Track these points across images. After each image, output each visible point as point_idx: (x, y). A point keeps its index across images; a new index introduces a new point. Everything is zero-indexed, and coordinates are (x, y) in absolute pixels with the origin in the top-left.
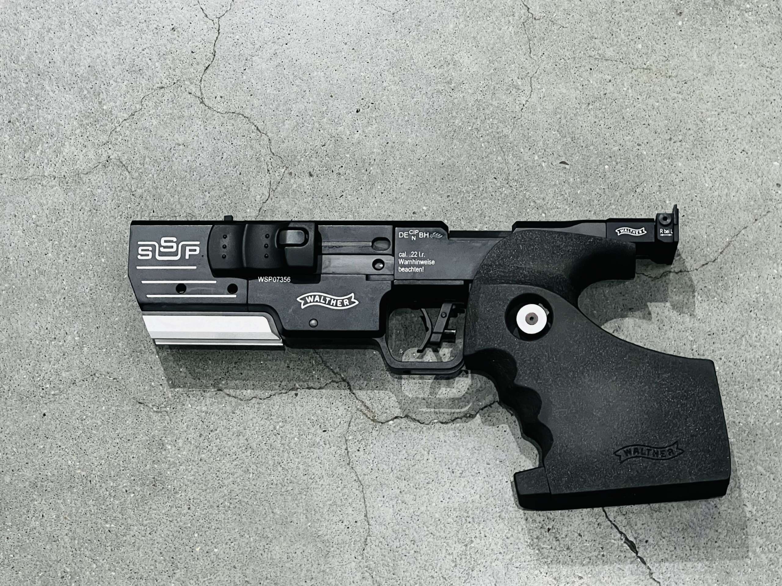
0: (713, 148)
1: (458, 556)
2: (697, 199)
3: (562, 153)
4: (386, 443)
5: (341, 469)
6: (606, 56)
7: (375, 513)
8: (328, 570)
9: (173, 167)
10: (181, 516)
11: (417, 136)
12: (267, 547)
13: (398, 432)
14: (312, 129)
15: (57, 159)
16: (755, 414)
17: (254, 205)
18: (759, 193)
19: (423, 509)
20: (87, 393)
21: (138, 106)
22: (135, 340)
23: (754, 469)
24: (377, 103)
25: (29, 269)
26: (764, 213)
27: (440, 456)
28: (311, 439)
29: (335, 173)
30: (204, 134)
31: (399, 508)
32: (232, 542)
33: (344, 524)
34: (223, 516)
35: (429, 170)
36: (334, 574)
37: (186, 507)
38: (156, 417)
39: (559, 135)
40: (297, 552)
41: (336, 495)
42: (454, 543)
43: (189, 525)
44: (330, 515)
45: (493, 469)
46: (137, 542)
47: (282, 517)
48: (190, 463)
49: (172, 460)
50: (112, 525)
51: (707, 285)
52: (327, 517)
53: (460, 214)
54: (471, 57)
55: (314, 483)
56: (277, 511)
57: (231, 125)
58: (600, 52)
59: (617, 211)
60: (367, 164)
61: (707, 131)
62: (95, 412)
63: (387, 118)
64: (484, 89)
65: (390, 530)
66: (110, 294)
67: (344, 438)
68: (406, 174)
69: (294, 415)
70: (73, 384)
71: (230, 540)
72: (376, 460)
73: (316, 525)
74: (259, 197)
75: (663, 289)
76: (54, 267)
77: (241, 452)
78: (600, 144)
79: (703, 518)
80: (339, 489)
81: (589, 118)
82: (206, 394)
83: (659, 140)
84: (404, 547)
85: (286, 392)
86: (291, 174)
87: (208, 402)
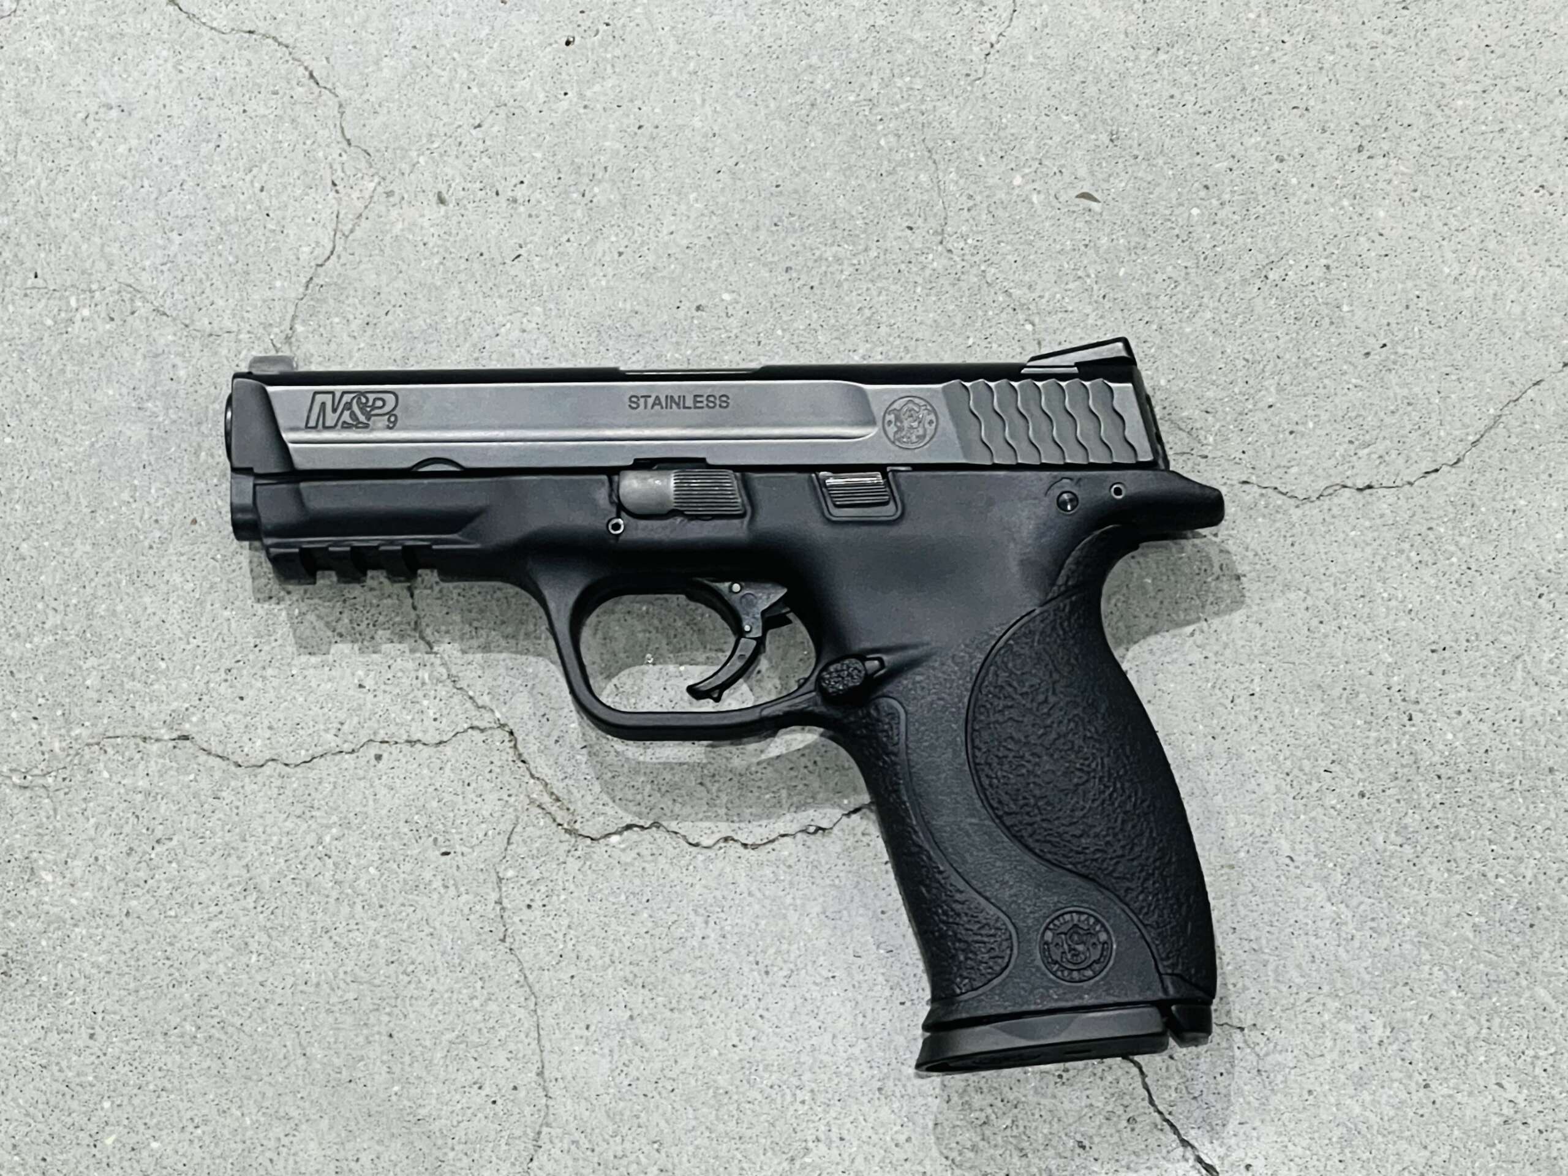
0: (1467, 177)
2: (1420, 305)
3: (1083, 172)
4: (600, 891)
5: (483, 953)
7: (564, 1066)
9: (92, 166)
10: (71, 1054)
11: (715, 111)
12: (285, 1141)
13: (632, 865)
14: (451, 81)
16: (1538, 856)
17: (293, 269)
19: (686, 1063)
23: (1527, 994)
24: (619, 24)
27: (736, 930)
28: (411, 873)
29: (502, 199)
30: (175, 84)
31: (625, 1058)
32: (197, 1127)
33: (483, 1093)
34: (178, 1058)
35: (742, 201)
37: (85, 1032)
38: (18, 800)
39: (1077, 126)
40: (362, 1160)
41: (467, 1018)
42: (761, 1152)
43: (90, 1078)
44: (450, 1068)
45: (868, 970)
47: (329, 1070)
48: (101, 922)
49: (54, 910)
51: (1433, 524)
52: (442, 1074)
53: (815, 316)
55: (413, 986)
56: (315, 1051)
57: (244, 62)
59: (1217, 325)
60: (586, 180)
61: (1454, 132)
63: (641, 66)
65: (601, 1112)
67: (493, 874)
68: (684, 208)
69: (370, 810)
71: (192, 1119)
72: (572, 933)
73: (413, 1091)
74: (306, 249)
75: (1323, 529)
77: (230, 899)
78: (1181, 153)
79: (1392, 1113)
80: (476, 1003)
81: (1158, 85)
82: (148, 746)
83: (1332, 149)
84: (633, 1157)
85: (353, 751)
86: (389, 194)
87: (153, 768)
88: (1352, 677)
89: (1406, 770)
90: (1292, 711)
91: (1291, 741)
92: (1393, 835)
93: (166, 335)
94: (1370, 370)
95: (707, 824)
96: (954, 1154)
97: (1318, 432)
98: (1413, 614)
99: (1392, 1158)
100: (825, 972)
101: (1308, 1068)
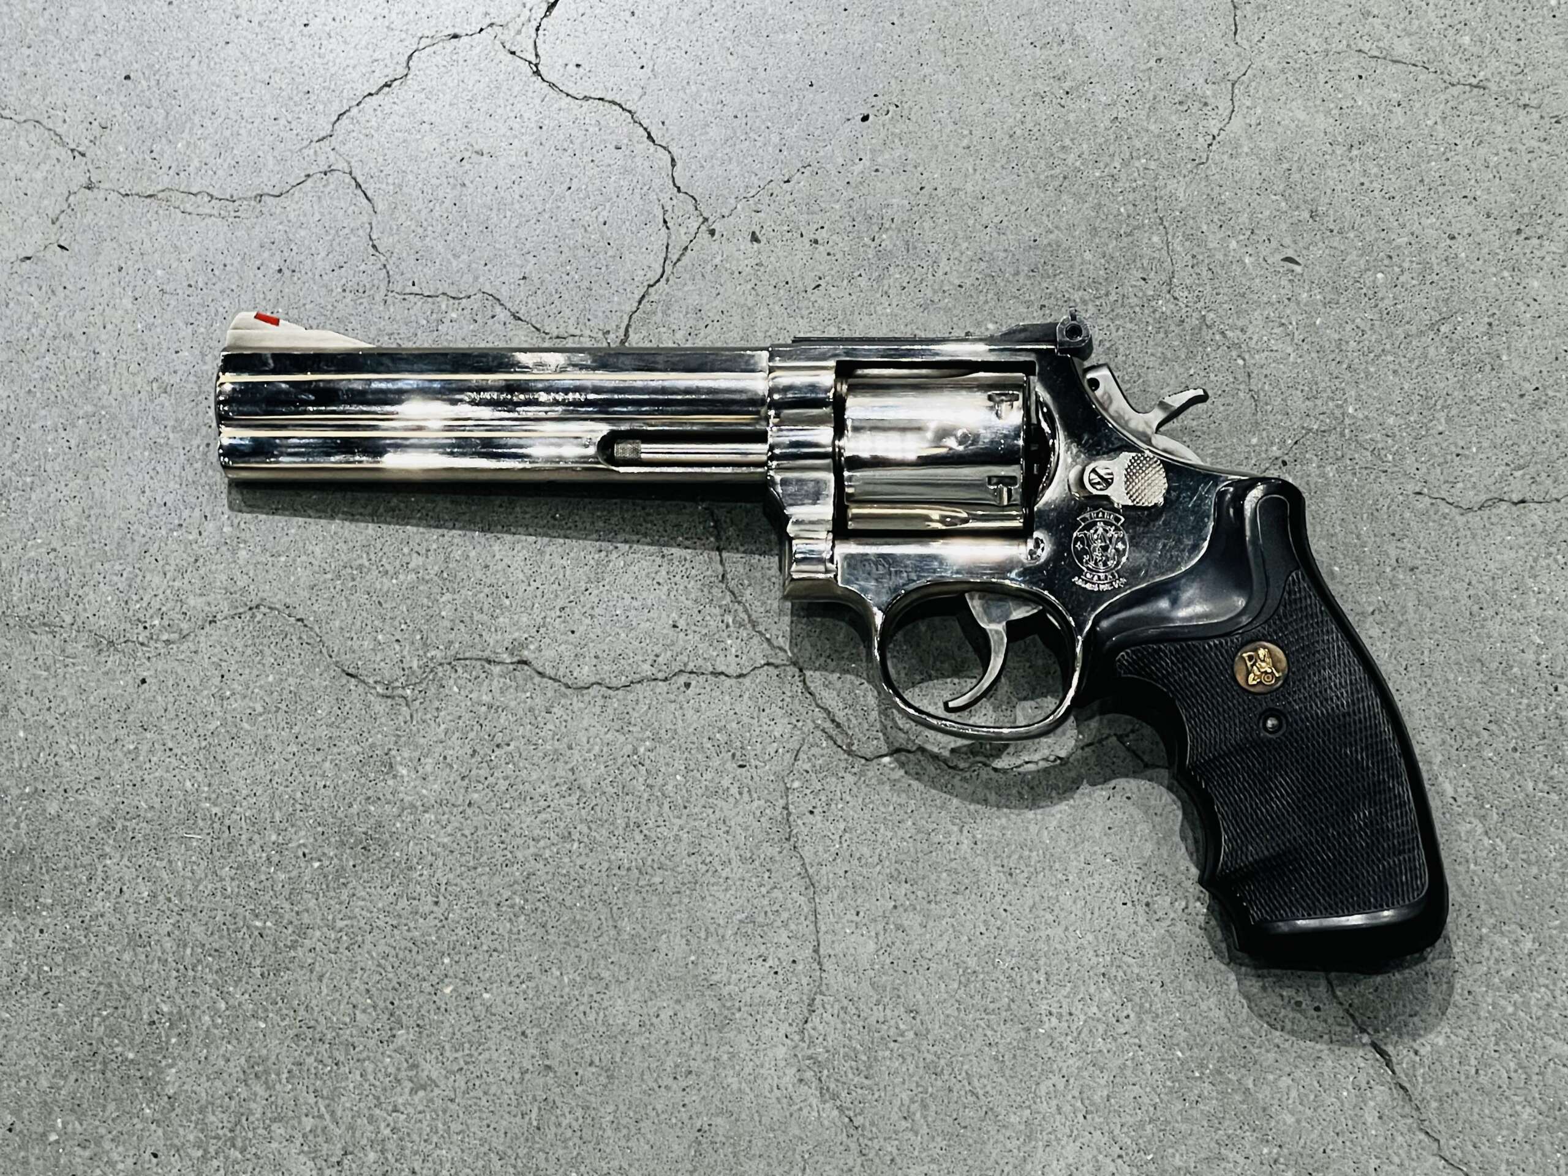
3: (1287, 241)
4: (871, 802)
5: (770, 849)
6: (1394, 53)
7: (836, 946)
8: (725, 1057)
10: (417, 917)
11: (984, 179)
12: (597, 997)
13: (898, 780)
14: (765, 145)
15: (219, 161)
17: (629, 288)
20: (239, 644)
21: (401, 71)
22: (351, 544)
24: (907, 105)
25: (138, 379)
27: (985, 838)
28: (712, 781)
29: (806, 240)
30: (536, 136)
31: (889, 940)
32: (522, 982)
33: (767, 965)
34: (508, 924)
35: (1005, 250)
36: (738, 1068)
37: (430, 900)
38: (380, 707)
39: (1283, 204)
40: (662, 1016)
41: (755, 902)
43: (434, 938)
44: (740, 943)
45: (1096, 876)
46: (317, 964)
47: (636, 940)
48: (447, 810)
49: (408, 799)
50: (269, 924)
52: (732, 948)
54: (1111, 32)
55: (710, 874)
56: (626, 925)
57: (594, 123)
58: (1381, 44)
59: (1397, 367)
60: (875, 228)
62: (252, 685)
63: (924, 141)
64: (1134, 98)
65: (866, 985)
67: (782, 786)
68: (957, 254)
69: (679, 728)
70: (211, 622)
71: (519, 976)
72: (847, 835)
73: (707, 961)
74: (641, 273)
75: (1484, 534)
76: (192, 378)
77: (557, 796)
78: (1369, 229)
79: (1540, 1013)
80: (764, 890)
81: (1351, 175)
82: (492, 666)
83: (1495, 231)
84: (892, 1022)
85: (666, 679)
86: (712, 233)
87: (495, 685)
88: (1507, 653)
89: (1553, 731)
90: (1456, 678)
91: (1455, 703)
92: (1540, 785)
93: (521, 337)
94: (1526, 407)
96: (1168, 1033)
97: (1481, 456)
98: (1559, 605)
99: (1540, 1050)
100: (1060, 876)
101: (1468, 972)
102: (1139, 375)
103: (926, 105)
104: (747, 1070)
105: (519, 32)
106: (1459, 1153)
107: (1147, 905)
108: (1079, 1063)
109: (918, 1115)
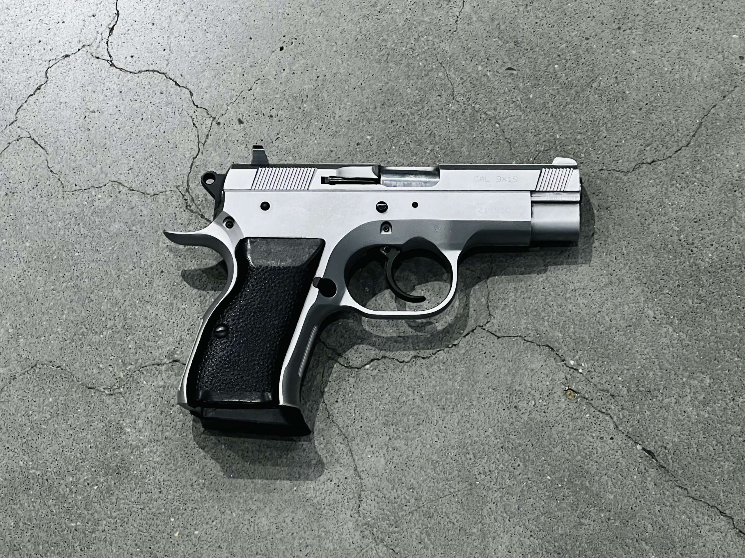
0: (666, 31)
1: (464, 497)
2: (658, 85)
3: (506, 60)
4: (365, 389)
5: (321, 425)
7: (365, 465)
8: (323, 534)
10: (152, 501)
11: (348, 65)
12: (252, 520)
13: (377, 375)
14: (235, 74)
17: (184, 162)
18: (722, 69)
20: (31, 386)
21: (44, 80)
22: (75, 323)
24: (301, 37)
26: (731, 89)
27: (427, 393)
29: (266, 116)
30: (119, 97)
31: (391, 456)
32: (213, 521)
33: (333, 483)
34: (199, 494)
35: (367, 98)
36: (331, 538)
37: (157, 491)
38: (109, 401)
39: (500, 42)
40: (287, 521)
43: (163, 510)
45: (487, 399)
46: (108, 538)
47: (265, 486)
49: (134, 443)
50: (78, 523)
51: (683, 171)
52: (314, 479)
53: (407, 138)
57: (147, 83)
59: (576, 110)
60: (300, 102)
61: (657, 14)
62: (42, 406)
63: (313, 52)
64: (413, 7)
65: (385, 481)
66: (41, 278)
68: (343, 105)
70: (13, 379)
71: (210, 519)
72: (357, 409)
73: (302, 488)
74: (188, 153)
75: (638, 182)
78: (545, 44)
79: (721, 414)
80: (322, 446)
81: (530, 20)
82: (160, 367)
83: (607, 30)
84: (403, 496)
86: (219, 124)
87: (164, 376)
88: (664, 239)
89: (695, 272)
90: (641, 258)
91: (644, 270)
92: (695, 300)
93: (135, 198)
94: (644, 114)
95: (405, 352)
96: (540, 468)
97: (627, 144)
98: (683, 209)
99: (726, 432)
100: (468, 404)
101: (682, 402)
102: (449, 144)
103: (311, 35)
104: (336, 537)
105: (98, 47)
106: (699, 493)
107: (515, 407)
108: (500, 495)
109: (426, 539)
